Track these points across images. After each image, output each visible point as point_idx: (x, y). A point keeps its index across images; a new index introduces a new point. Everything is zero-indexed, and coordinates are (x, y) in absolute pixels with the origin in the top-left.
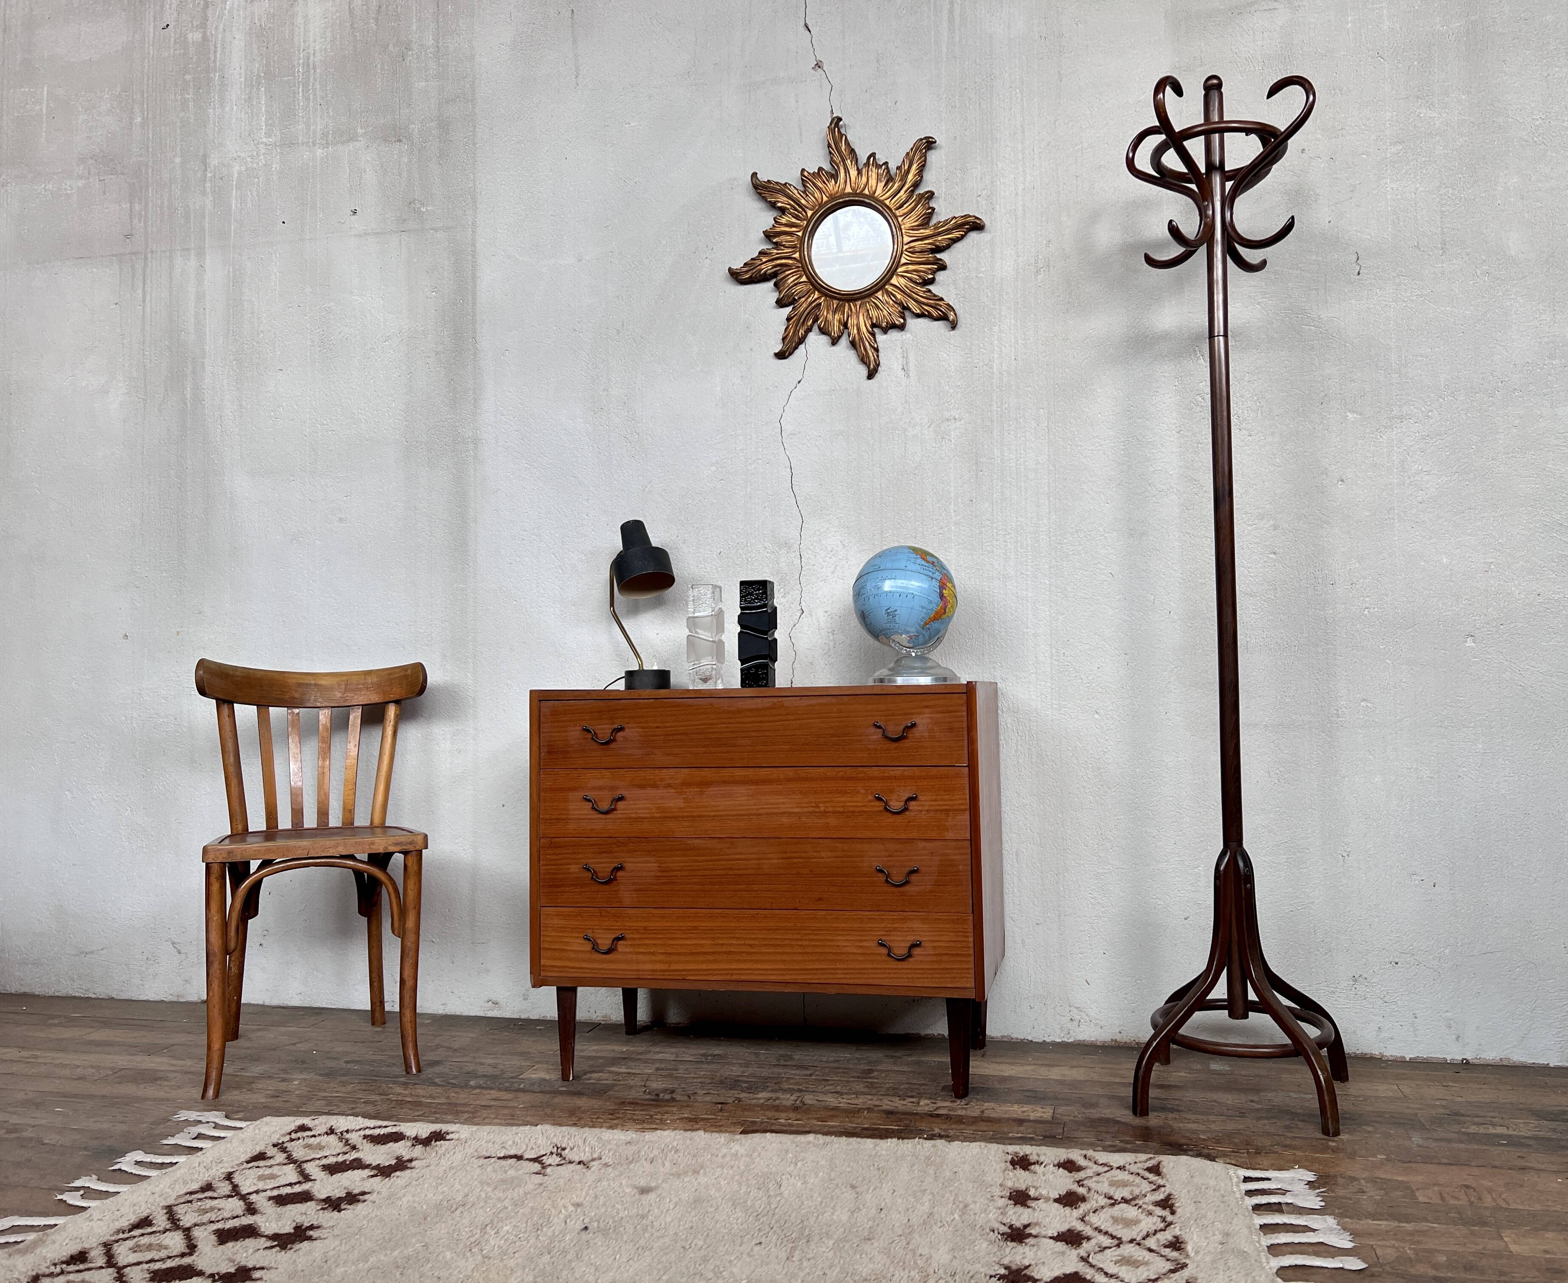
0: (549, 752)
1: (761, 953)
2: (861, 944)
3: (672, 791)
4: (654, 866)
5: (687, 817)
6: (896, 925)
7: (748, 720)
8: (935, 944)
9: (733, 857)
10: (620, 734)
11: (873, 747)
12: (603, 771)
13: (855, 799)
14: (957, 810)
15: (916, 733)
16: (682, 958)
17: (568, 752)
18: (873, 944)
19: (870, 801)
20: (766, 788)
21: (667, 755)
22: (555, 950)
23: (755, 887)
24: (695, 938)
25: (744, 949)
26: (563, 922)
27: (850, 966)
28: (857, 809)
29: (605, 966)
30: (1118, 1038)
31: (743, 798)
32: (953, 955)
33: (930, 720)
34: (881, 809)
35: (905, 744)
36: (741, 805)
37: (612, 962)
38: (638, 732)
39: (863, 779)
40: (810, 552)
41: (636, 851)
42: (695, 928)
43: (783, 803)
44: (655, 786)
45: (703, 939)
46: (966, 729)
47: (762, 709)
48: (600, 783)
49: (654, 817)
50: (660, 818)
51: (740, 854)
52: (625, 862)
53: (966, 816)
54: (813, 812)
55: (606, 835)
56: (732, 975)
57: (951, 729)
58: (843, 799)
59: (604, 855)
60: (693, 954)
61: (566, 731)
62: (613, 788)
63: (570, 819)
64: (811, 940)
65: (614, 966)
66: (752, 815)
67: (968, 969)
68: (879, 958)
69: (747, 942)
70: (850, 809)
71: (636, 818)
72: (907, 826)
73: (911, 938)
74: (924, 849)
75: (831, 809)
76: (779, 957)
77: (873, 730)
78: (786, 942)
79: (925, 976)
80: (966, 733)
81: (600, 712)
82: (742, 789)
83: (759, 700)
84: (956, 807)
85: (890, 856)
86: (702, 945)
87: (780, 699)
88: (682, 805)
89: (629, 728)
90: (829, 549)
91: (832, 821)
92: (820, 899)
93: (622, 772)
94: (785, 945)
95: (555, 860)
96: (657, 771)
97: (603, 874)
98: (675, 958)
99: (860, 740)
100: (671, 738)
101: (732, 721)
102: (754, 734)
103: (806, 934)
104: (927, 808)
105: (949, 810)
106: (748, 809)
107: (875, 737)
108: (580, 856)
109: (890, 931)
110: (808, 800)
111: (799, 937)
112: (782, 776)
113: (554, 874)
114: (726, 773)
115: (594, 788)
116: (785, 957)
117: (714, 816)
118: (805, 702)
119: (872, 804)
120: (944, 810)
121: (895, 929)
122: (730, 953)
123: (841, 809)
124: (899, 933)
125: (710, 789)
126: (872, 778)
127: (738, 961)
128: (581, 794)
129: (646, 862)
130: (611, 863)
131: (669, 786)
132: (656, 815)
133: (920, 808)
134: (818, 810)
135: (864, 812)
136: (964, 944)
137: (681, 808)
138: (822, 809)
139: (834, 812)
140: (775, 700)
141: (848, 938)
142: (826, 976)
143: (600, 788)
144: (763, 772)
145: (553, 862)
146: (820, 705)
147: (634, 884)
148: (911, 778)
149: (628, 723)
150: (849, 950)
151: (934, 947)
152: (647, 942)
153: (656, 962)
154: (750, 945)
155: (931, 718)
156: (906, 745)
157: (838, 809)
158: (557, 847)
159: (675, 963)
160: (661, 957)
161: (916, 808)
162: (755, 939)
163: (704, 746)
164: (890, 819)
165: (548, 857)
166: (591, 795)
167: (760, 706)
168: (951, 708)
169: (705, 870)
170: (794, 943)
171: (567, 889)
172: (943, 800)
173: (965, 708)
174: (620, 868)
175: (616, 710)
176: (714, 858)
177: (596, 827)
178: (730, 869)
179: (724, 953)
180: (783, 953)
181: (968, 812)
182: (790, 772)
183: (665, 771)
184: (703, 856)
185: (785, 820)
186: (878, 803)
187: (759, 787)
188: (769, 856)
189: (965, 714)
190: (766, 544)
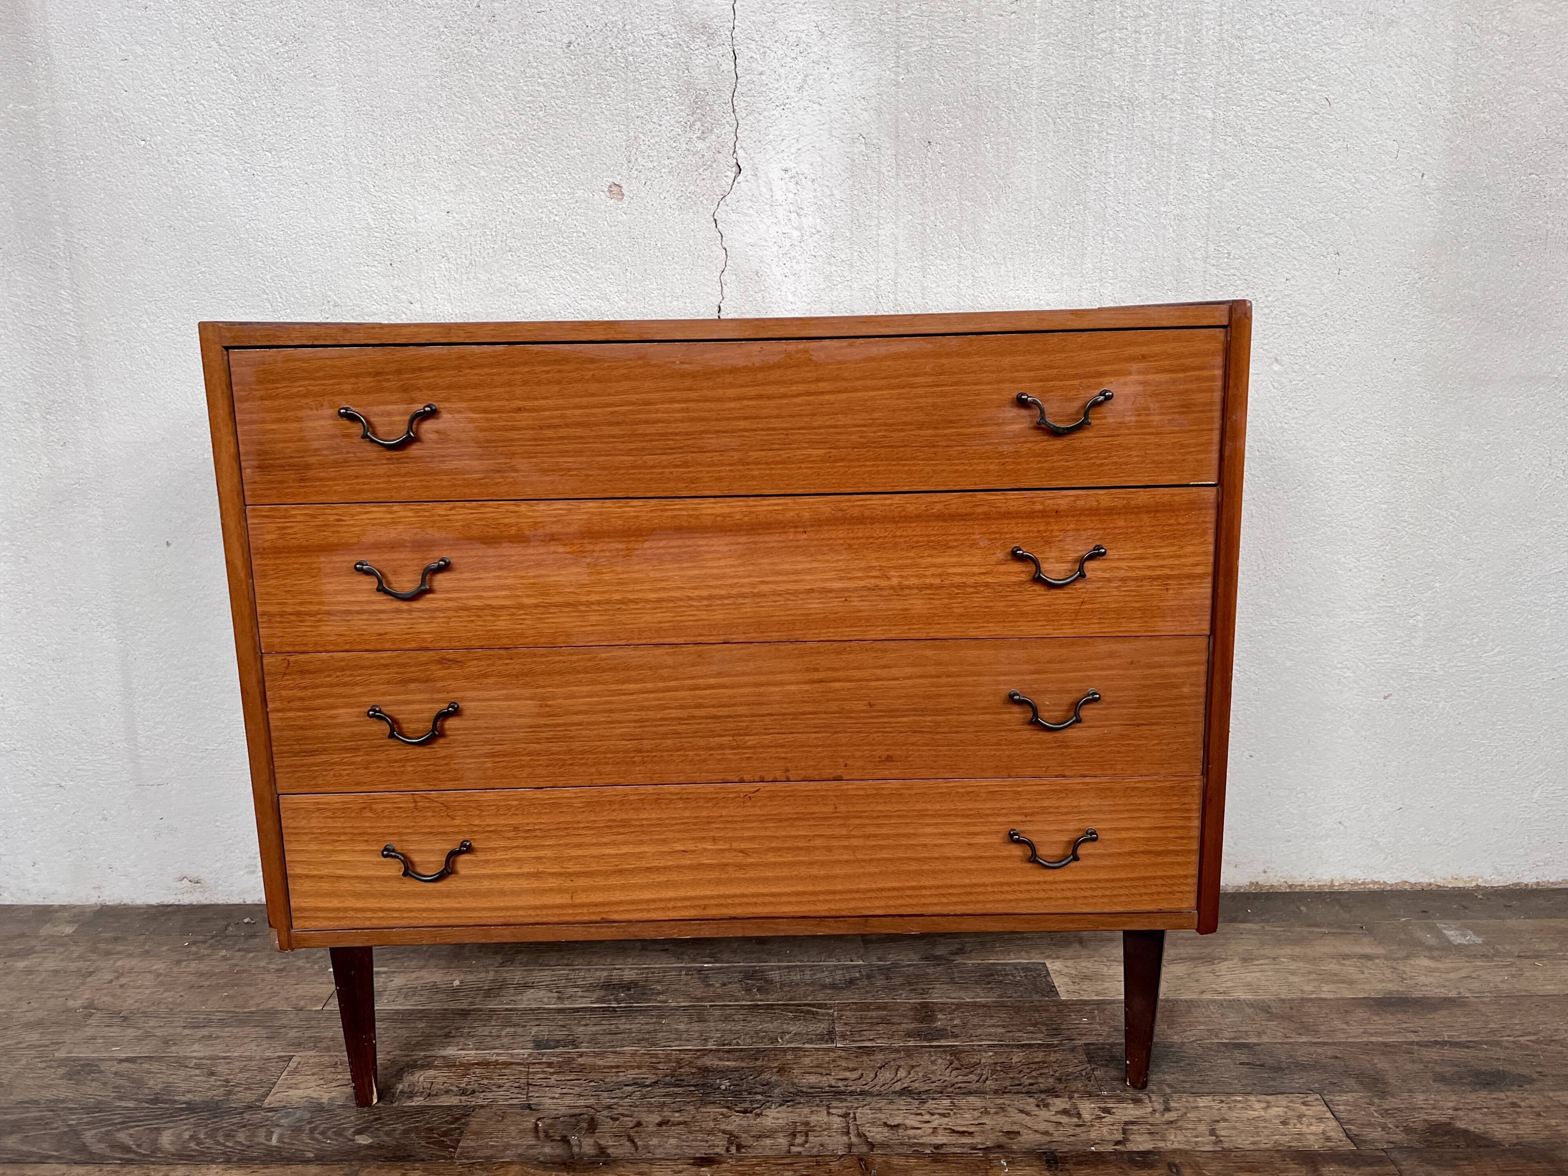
0: (262, 468)
1: (766, 865)
2: (972, 841)
3: (561, 549)
4: (528, 706)
5: (599, 603)
6: (1046, 803)
7: (731, 392)
8: (1124, 835)
9: (701, 681)
10: (428, 426)
11: (1011, 448)
12: (396, 508)
13: (966, 559)
14: (1188, 576)
15: (1109, 416)
16: (600, 881)
17: (308, 467)
18: (997, 838)
19: (999, 563)
20: (773, 540)
21: (544, 471)
22: (318, 879)
23: (751, 740)
24: (624, 843)
25: (729, 858)
26: (331, 823)
27: (948, 882)
28: (971, 581)
29: (434, 903)
31: (722, 563)
32: (1159, 854)
33: (1140, 388)
34: (1024, 577)
35: (1084, 439)
36: (717, 577)
37: (448, 895)
38: (472, 420)
39: (987, 517)
40: (753, 46)
41: (486, 676)
42: (625, 823)
43: (809, 571)
44: (520, 539)
45: (642, 843)
46: (1218, 407)
47: (761, 369)
48: (392, 534)
49: (522, 606)
50: (536, 606)
51: (719, 675)
52: (463, 699)
53: (1205, 589)
54: (876, 588)
55: (413, 645)
56: (705, 907)
57: (1186, 407)
58: (940, 560)
59: (412, 686)
60: (621, 872)
61: (298, 420)
62: (421, 546)
63: (328, 613)
64: (868, 837)
65: (449, 903)
66: (743, 596)
67: (1186, 877)
68: (1009, 864)
69: (735, 845)
70: (957, 580)
71: (481, 608)
72: (1077, 613)
73: (1074, 826)
74: (1112, 655)
75: (913, 581)
76: (804, 871)
77: (1014, 412)
78: (818, 842)
79: (1099, 893)
80: (1217, 414)
81: (377, 374)
82: (720, 544)
83: (756, 346)
84: (1186, 571)
85: (1036, 672)
86: (641, 856)
87: (802, 345)
88: (585, 579)
89: (450, 411)
90: (792, 40)
91: (918, 604)
92: (889, 758)
93: (441, 509)
94: (815, 848)
95: (302, 699)
96: (523, 508)
97: (413, 726)
98: (583, 879)
99: (982, 435)
100: (549, 433)
101: (693, 395)
102: (743, 424)
103: (858, 826)
104: (1121, 574)
105: (1169, 577)
106: (731, 586)
107: (1016, 427)
108: (358, 690)
109: (1032, 814)
110: (863, 564)
111: (844, 832)
112: (806, 515)
113: (302, 728)
114: (683, 509)
115: (377, 546)
116: (815, 871)
117: (660, 600)
118: (862, 349)
119: (1002, 568)
120: (1158, 578)
121: (1044, 811)
122: (701, 867)
123: (938, 581)
124: (1051, 818)
125: (647, 545)
126: (1007, 515)
127: (718, 882)
128: (350, 559)
129: (509, 698)
130: (433, 701)
131: (553, 538)
132: (526, 601)
133: (1106, 575)
134: (883, 583)
135: (987, 585)
136: (1181, 833)
137: (583, 586)
138: (895, 581)
139: (920, 588)
140: (792, 346)
141: (946, 829)
142: (900, 902)
143: (393, 546)
144: (764, 507)
145: (299, 703)
146: (896, 357)
147: (486, 742)
148: (1093, 512)
149: (447, 400)
150: (948, 852)
151: (1121, 841)
152: (521, 854)
153: (544, 891)
154: (742, 851)
155: (1145, 383)
156: (1086, 443)
157: (928, 581)
158: (302, 672)
159: (584, 891)
160: (552, 883)
161: (1099, 574)
162: (752, 839)
163: (629, 453)
164: (1040, 597)
165: (284, 693)
166: (372, 560)
167: (757, 361)
168: (1188, 362)
169: (641, 709)
170: (835, 843)
171: (336, 758)
172: (1157, 556)
173: (1219, 360)
174: (455, 711)
175: (414, 370)
176: (660, 685)
177: (389, 628)
178: (699, 706)
179: (690, 867)
180: (810, 864)
181: (1209, 579)
182: (824, 506)
183: (542, 506)
184: (635, 681)
185: (815, 605)
186: (1017, 567)
187: (757, 539)
188: (779, 677)
189: (1219, 372)
190: (663, 28)
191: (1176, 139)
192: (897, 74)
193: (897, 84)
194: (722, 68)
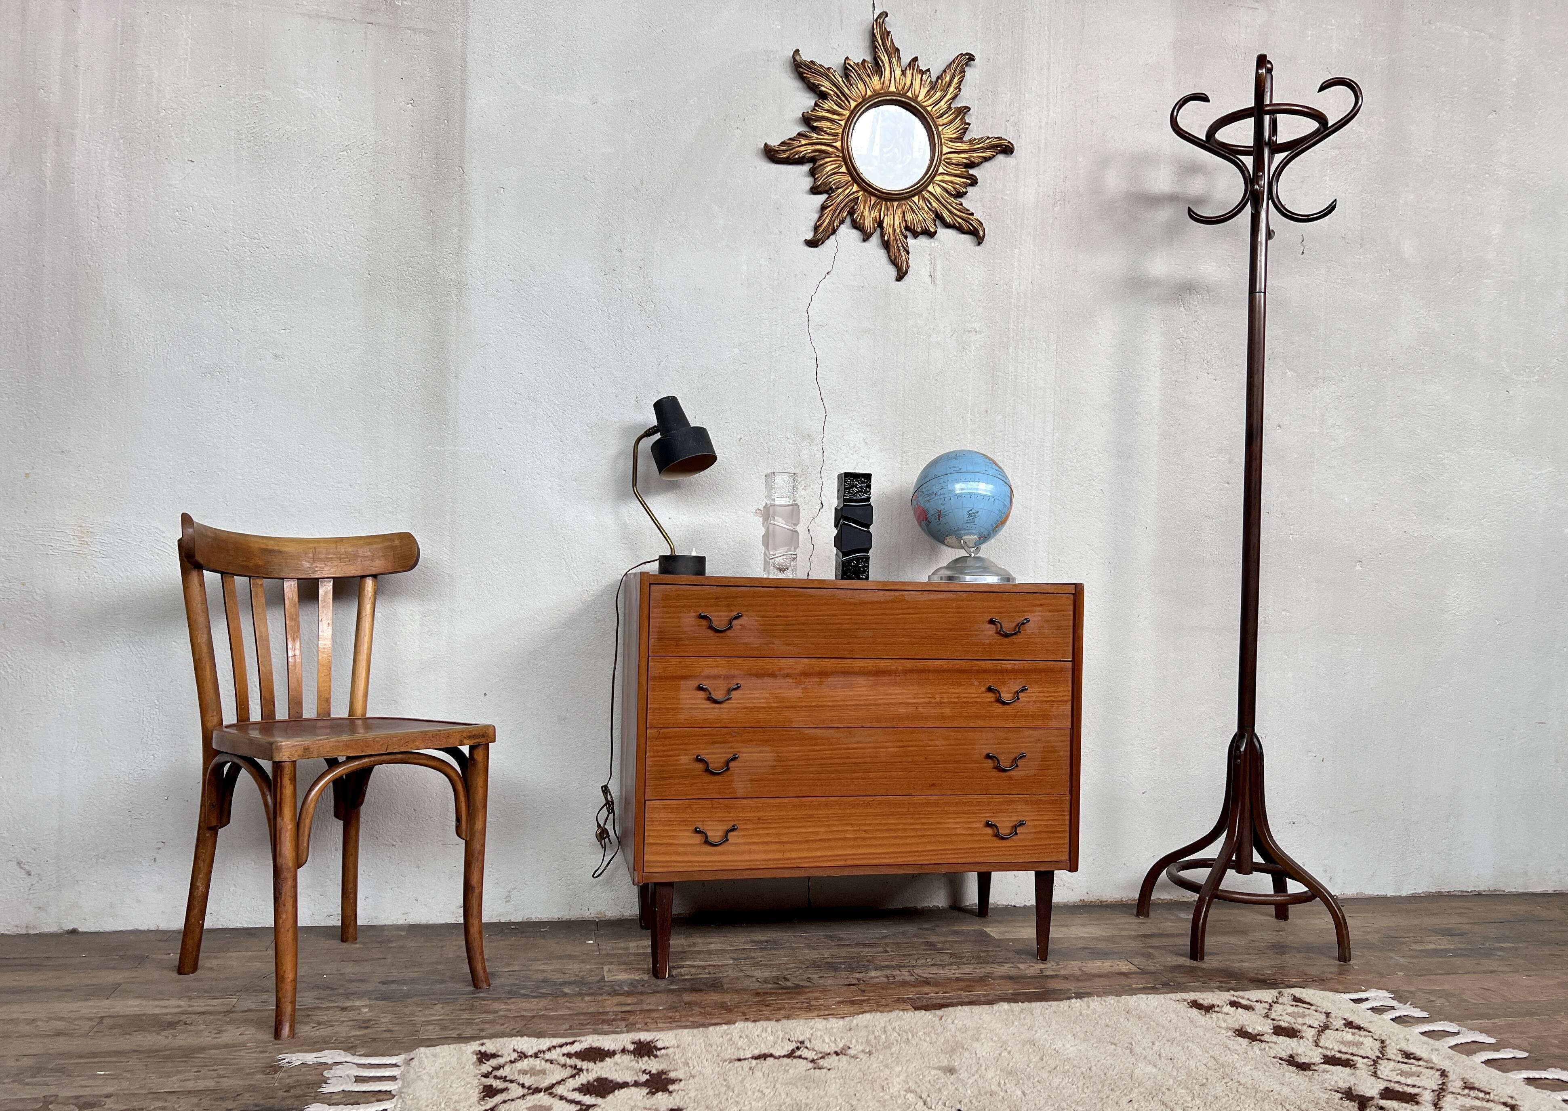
0: (660, 639)
1: (875, 838)
2: (969, 826)
3: (791, 681)
4: (770, 756)
5: (806, 707)
6: (1003, 807)
7: (870, 612)
8: (1036, 823)
9: (850, 746)
10: (736, 623)
11: (988, 641)
12: (718, 659)
13: (969, 691)
14: (1061, 701)
15: (1028, 630)
16: (797, 846)
17: (681, 639)
18: (981, 825)
19: (983, 693)
20: (885, 679)
21: (787, 644)
22: (661, 844)
23: (871, 775)
24: (810, 827)
25: (858, 835)
26: (670, 815)
27: (959, 847)
28: (971, 700)
29: (716, 858)
30: (1086, 898)
31: (862, 689)
32: (1051, 832)
33: (1040, 618)
34: (993, 700)
35: (1017, 639)
36: (860, 696)
37: (723, 854)
38: (756, 621)
39: (978, 671)
40: (832, 446)
41: (751, 741)
42: (811, 816)
43: (901, 694)
44: (773, 675)
45: (818, 826)
46: (1071, 627)
47: (884, 602)
48: (715, 671)
49: (771, 707)
50: (777, 707)
51: (858, 743)
52: (739, 752)
53: (1069, 707)
54: (930, 702)
55: (719, 725)
56: (846, 860)
57: (1059, 627)
58: (957, 691)
59: (717, 745)
60: (808, 841)
61: (678, 617)
62: (727, 677)
63: (682, 709)
64: (923, 824)
65: (723, 858)
66: (871, 705)
67: (1064, 844)
68: (986, 838)
69: (862, 828)
70: (964, 700)
71: (752, 708)
72: (1015, 716)
73: (1015, 818)
74: (1030, 736)
75: (946, 700)
76: (893, 841)
77: (989, 626)
78: (900, 827)
79: (1026, 852)
80: (1071, 630)
81: (717, 598)
82: (861, 680)
83: (882, 593)
84: (1060, 699)
85: (998, 744)
86: (817, 833)
87: (901, 593)
88: (801, 695)
89: (747, 616)
90: (851, 445)
91: (947, 711)
92: (933, 785)
93: (739, 661)
94: (899, 830)
95: (664, 751)
96: (776, 661)
97: (716, 765)
98: (787, 846)
99: (976, 635)
100: (790, 627)
101: (855, 612)
102: (874, 626)
103: (918, 819)
104: (1034, 699)
105: (1053, 701)
106: (866, 700)
107: (990, 633)
108: (691, 746)
109: (996, 813)
110: (924, 691)
111: (912, 821)
112: (900, 668)
113: (662, 766)
114: (846, 664)
115: (708, 677)
116: (898, 841)
117: (833, 706)
118: (926, 597)
119: (984, 695)
120: (1049, 701)
121: (1001, 811)
122: (845, 839)
123: (956, 700)
124: (1005, 814)
125: (829, 680)
126: (986, 671)
127: (853, 847)
128: (696, 683)
129: (761, 752)
130: (725, 753)
131: (788, 676)
132: (773, 705)
133: (1028, 699)
134: (933, 700)
135: (977, 703)
136: (1061, 822)
137: (800, 698)
138: (938, 700)
139: (949, 703)
140: (897, 593)
141: (958, 820)
142: (937, 857)
143: (715, 677)
144: (882, 664)
145: (661, 754)
146: (941, 600)
147: (749, 774)
148: (1021, 671)
149: (746, 611)
150: (959, 831)
151: (1035, 826)
152: (761, 832)
153: (770, 851)
154: (865, 831)
155: (1041, 616)
156: (1019, 640)
157: (952, 700)
158: (665, 738)
159: (789, 851)
160: (774, 847)
161: (1024, 699)
162: (870, 825)
163: (825, 637)
164: (999, 709)
165: (655, 748)
166: (705, 684)
167: (882, 599)
168: (1060, 608)
169: (822, 759)
170: (907, 827)
171: (676, 781)
172: (1048, 692)
173: (1071, 607)
174: (734, 759)
175: (733, 597)
176: (831, 747)
177: (709, 717)
178: (848, 758)
179: (840, 839)
180: (896, 837)
181: (1070, 703)
182: (908, 664)
183: (784, 660)
184: (820, 745)
185: (902, 710)
186: (990, 695)
187: (878, 678)
188: (885, 744)
189: (1071, 613)
190: (788, 435)
191: (1033, 504)
192: (901, 465)
193: (902, 470)
194: (817, 456)
